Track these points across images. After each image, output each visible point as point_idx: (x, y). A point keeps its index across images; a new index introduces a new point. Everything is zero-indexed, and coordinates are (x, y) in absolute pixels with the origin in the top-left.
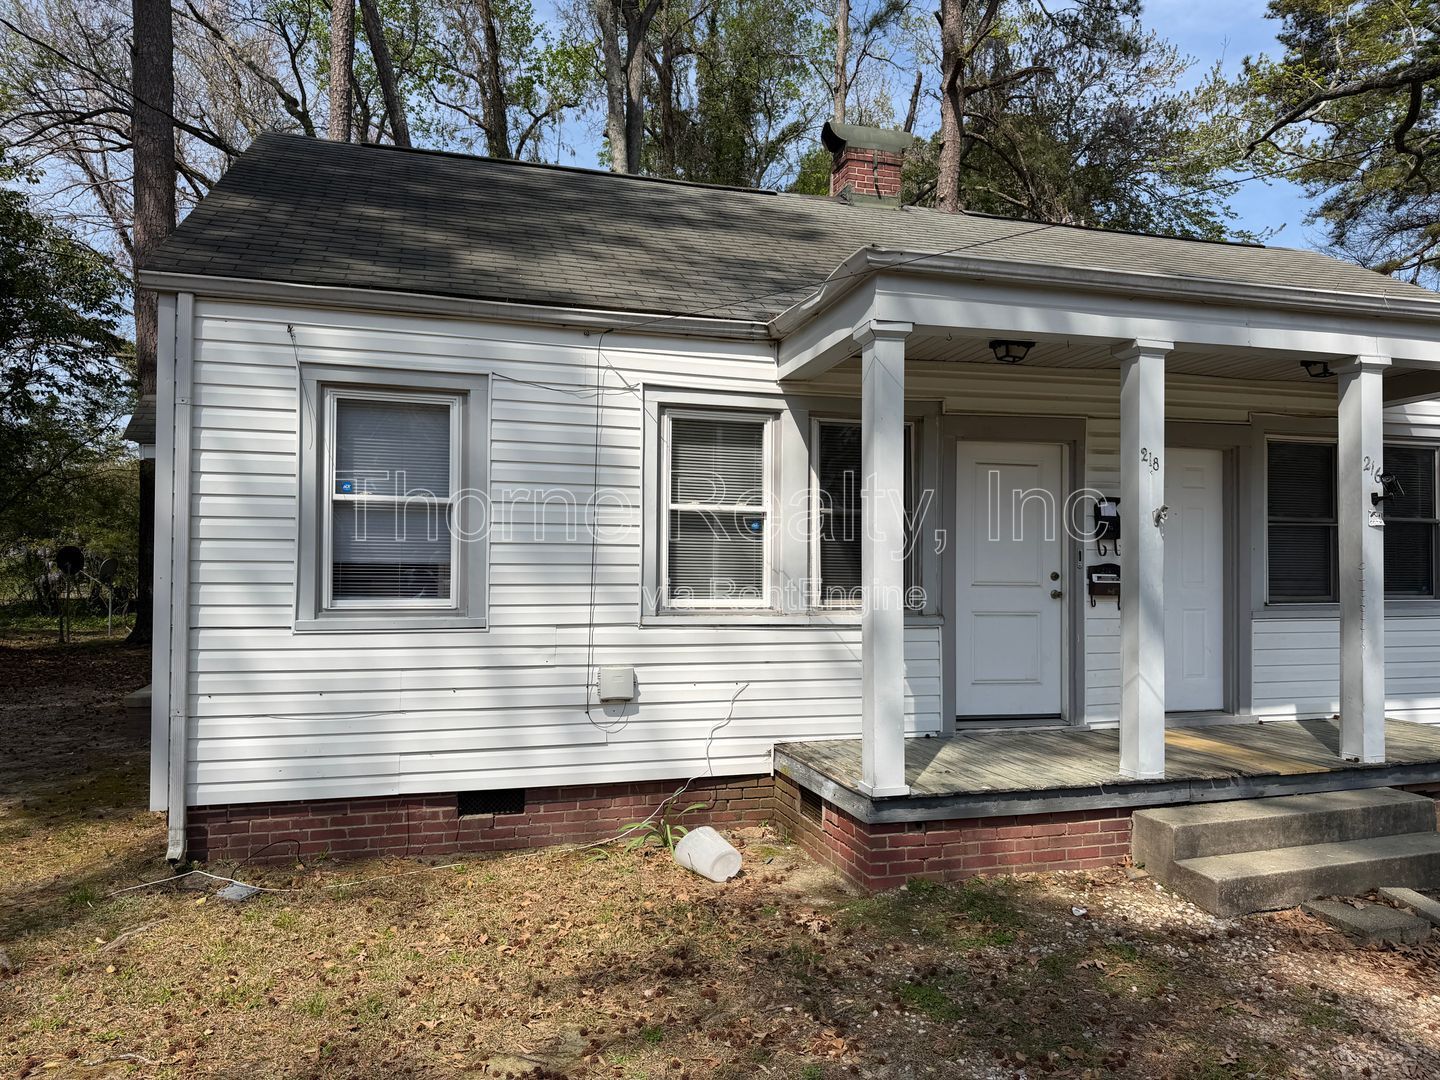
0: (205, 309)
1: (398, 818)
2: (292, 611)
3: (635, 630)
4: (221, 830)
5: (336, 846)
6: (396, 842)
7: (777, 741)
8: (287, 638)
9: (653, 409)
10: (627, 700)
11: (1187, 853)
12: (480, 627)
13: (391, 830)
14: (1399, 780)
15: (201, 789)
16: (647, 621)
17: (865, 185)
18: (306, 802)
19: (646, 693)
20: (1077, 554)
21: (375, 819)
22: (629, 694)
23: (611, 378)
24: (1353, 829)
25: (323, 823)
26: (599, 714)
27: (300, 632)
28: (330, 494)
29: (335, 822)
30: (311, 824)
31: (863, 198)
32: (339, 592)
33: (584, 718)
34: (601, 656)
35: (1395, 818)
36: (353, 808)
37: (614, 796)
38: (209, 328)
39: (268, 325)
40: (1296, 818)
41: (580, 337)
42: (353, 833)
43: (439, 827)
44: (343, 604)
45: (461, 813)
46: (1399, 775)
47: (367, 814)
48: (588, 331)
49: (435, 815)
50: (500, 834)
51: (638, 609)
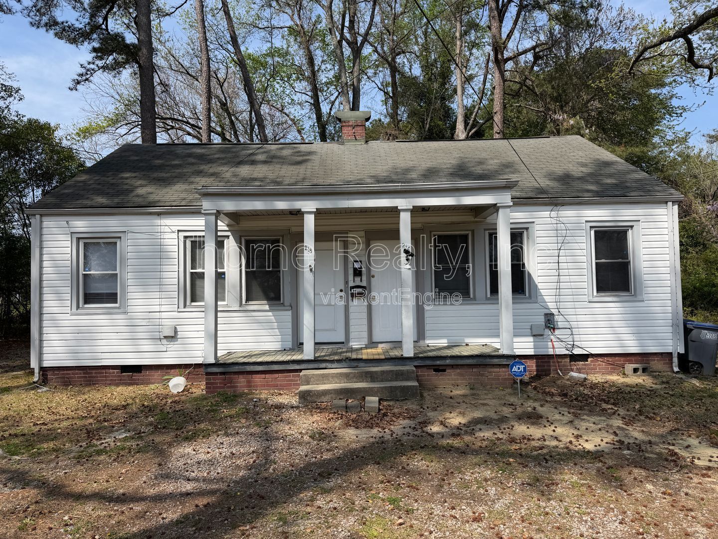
0: (44, 219)
1: (103, 373)
2: (69, 308)
3: (176, 313)
4: (52, 375)
5: (84, 381)
6: (102, 380)
7: (228, 351)
8: (68, 316)
9: (182, 239)
10: (172, 337)
11: (306, 383)
12: (125, 313)
13: (100, 377)
14: (420, 363)
15: (45, 362)
16: (179, 310)
17: (350, 136)
18: (76, 367)
19: (180, 335)
20: (347, 282)
21: (96, 373)
22: (173, 335)
23: (167, 229)
24: (377, 378)
25: (80, 373)
26: (164, 342)
27: (72, 315)
28: (82, 272)
29: (84, 373)
30: (77, 374)
31: (349, 141)
32: (86, 302)
33: (160, 343)
34: (165, 322)
35: (396, 375)
36: (89, 369)
37: (171, 369)
38: (45, 224)
39: (62, 221)
40: (352, 373)
41: (156, 216)
42: (89, 377)
43: (115, 376)
44: (86, 306)
45: (122, 373)
46: (420, 361)
47: (94, 371)
48: (159, 214)
49: (114, 373)
50: (134, 380)
51: (177, 306)
